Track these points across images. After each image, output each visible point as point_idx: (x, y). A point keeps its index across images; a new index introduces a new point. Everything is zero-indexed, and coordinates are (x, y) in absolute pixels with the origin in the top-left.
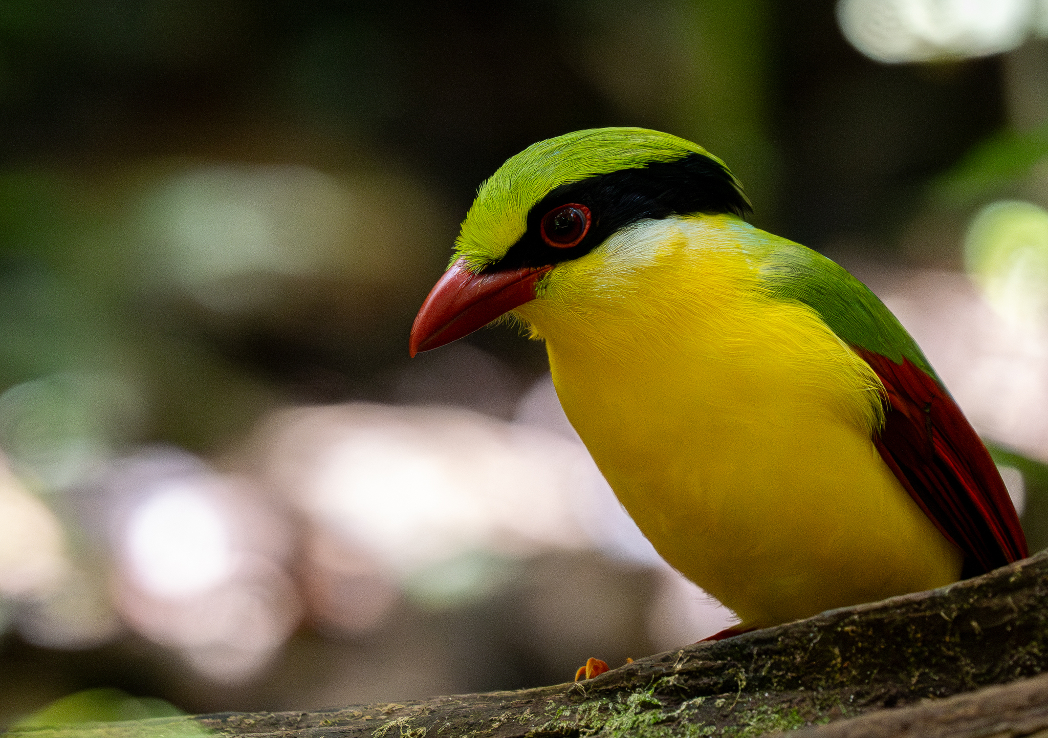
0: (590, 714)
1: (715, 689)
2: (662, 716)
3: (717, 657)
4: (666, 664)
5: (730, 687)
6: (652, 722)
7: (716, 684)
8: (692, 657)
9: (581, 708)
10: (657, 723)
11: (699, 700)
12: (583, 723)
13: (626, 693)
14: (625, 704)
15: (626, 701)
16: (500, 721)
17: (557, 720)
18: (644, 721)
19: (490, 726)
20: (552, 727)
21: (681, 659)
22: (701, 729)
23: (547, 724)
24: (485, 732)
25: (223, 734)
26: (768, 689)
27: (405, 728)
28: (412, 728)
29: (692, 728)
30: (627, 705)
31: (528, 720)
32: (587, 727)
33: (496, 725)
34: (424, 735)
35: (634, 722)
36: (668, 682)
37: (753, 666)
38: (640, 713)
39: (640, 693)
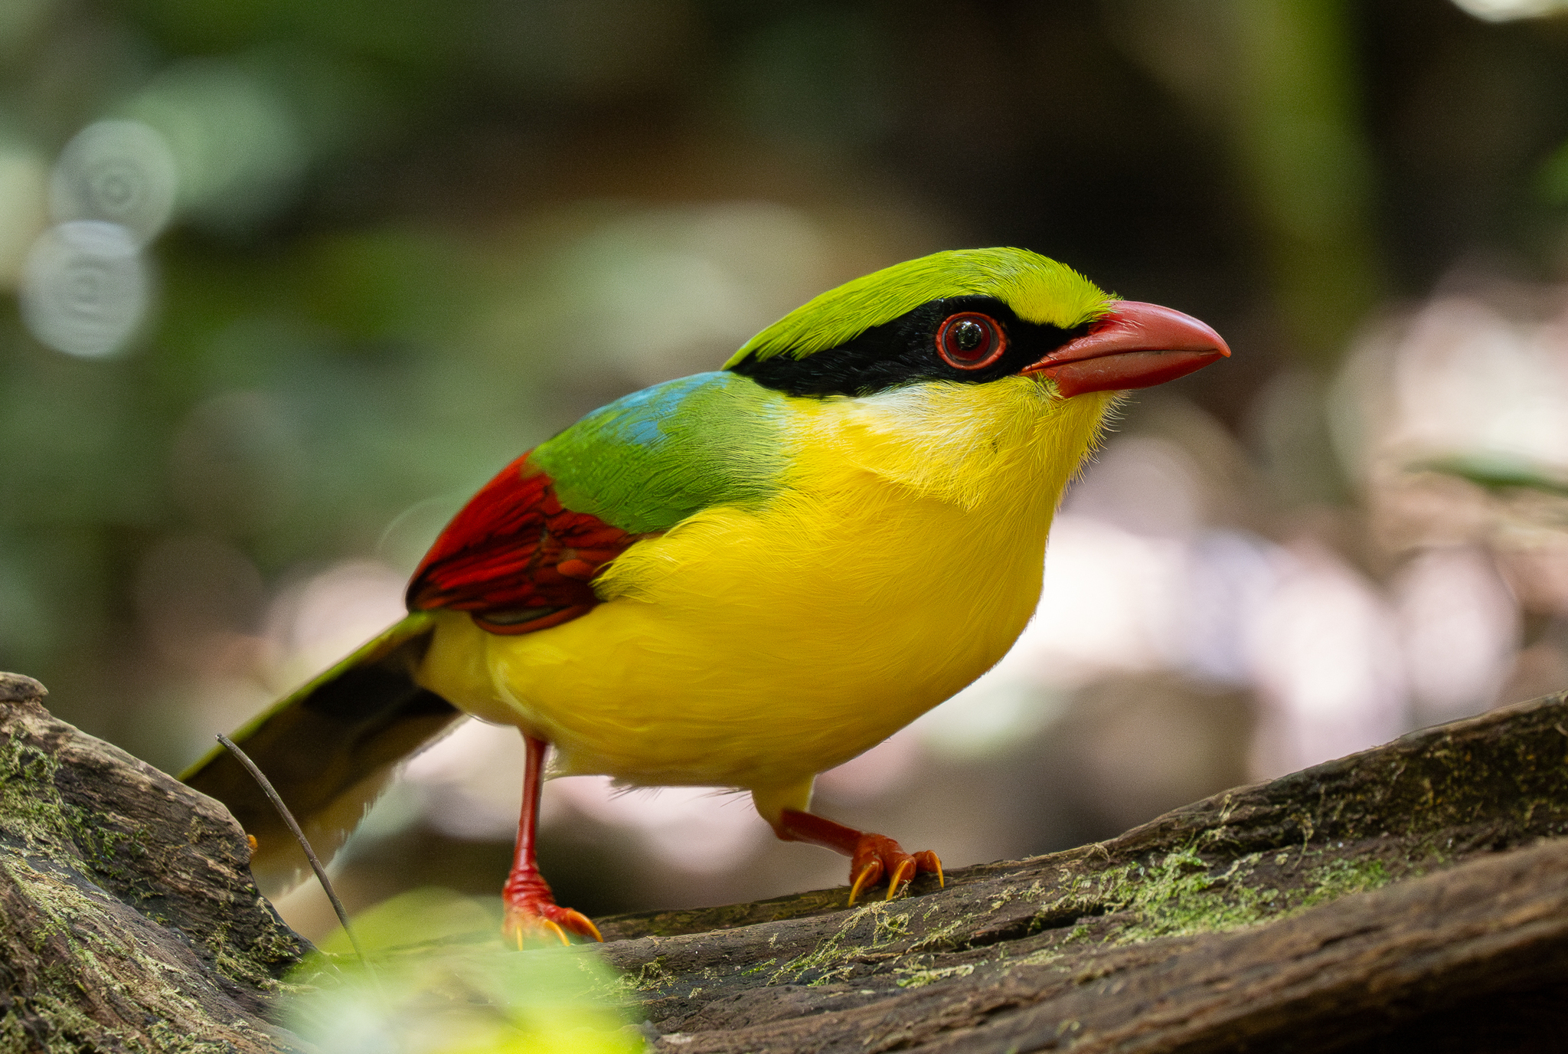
0: (1116, 884)
1: (1274, 842)
2: (1209, 881)
3: (1274, 800)
4: (1211, 813)
5: (1293, 837)
6: (1196, 888)
7: (1275, 835)
8: (1242, 804)
9: (1104, 876)
10: (1202, 890)
11: (1254, 858)
12: (1108, 896)
13: (1161, 853)
14: (1160, 867)
15: (1161, 864)
16: (1002, 899)
17: (1073, 893)
18: (1185, 888)
19: (989, 907)
20: (1069, 903)
21: (1228, 806)
22: (1259, 894)
23: (1061, 900)
24: (984, 914)
25: (651, 938)
26: (1341, 838)
27: (880, 915)
28: (890, 915)
29: (1247, 893)
30: (1163, 869)
31: (1038, 896)
32: (1113, 899)
33: (996, 905)
34: (906, 924)
35: (1173, 891)
36: (1214, 836)
37: (1319, 811)
38: (1181, 878)
39: (1178, 852)
